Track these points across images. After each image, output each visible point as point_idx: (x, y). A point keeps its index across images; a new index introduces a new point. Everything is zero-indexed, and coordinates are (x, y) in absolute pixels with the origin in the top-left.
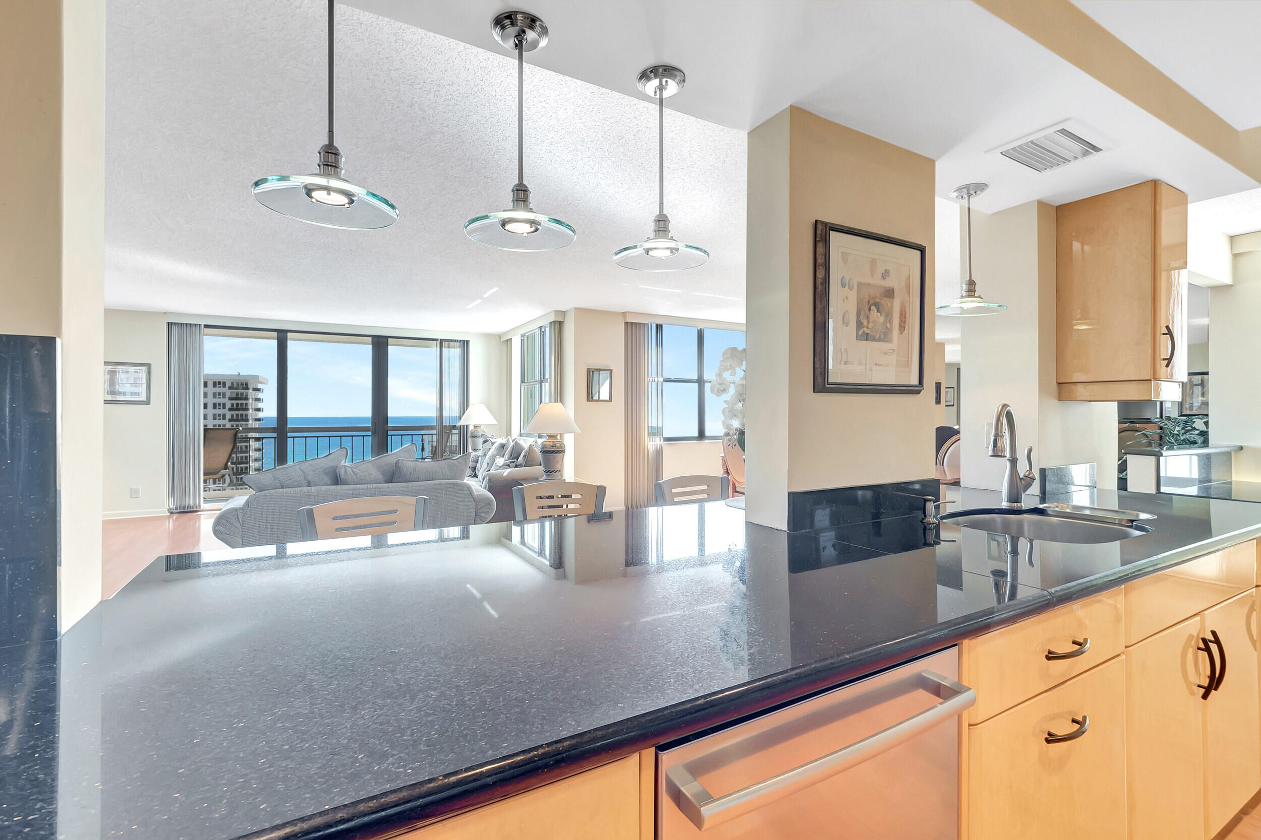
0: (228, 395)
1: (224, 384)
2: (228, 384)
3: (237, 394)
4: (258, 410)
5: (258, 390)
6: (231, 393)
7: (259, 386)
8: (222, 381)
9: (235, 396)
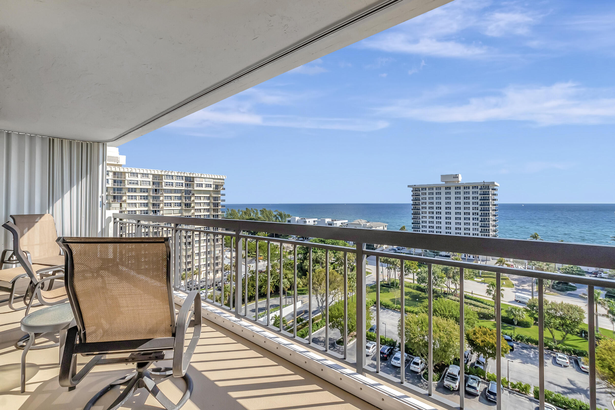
0: (479, 193)
1: (477, 187)
2: (479, 187)
3: (484, 192)
4: (495, 200)
5: (495, 189)
6: (481, 191)
7: (495, 187)
8: (476, 186)
9: (482, 193)
